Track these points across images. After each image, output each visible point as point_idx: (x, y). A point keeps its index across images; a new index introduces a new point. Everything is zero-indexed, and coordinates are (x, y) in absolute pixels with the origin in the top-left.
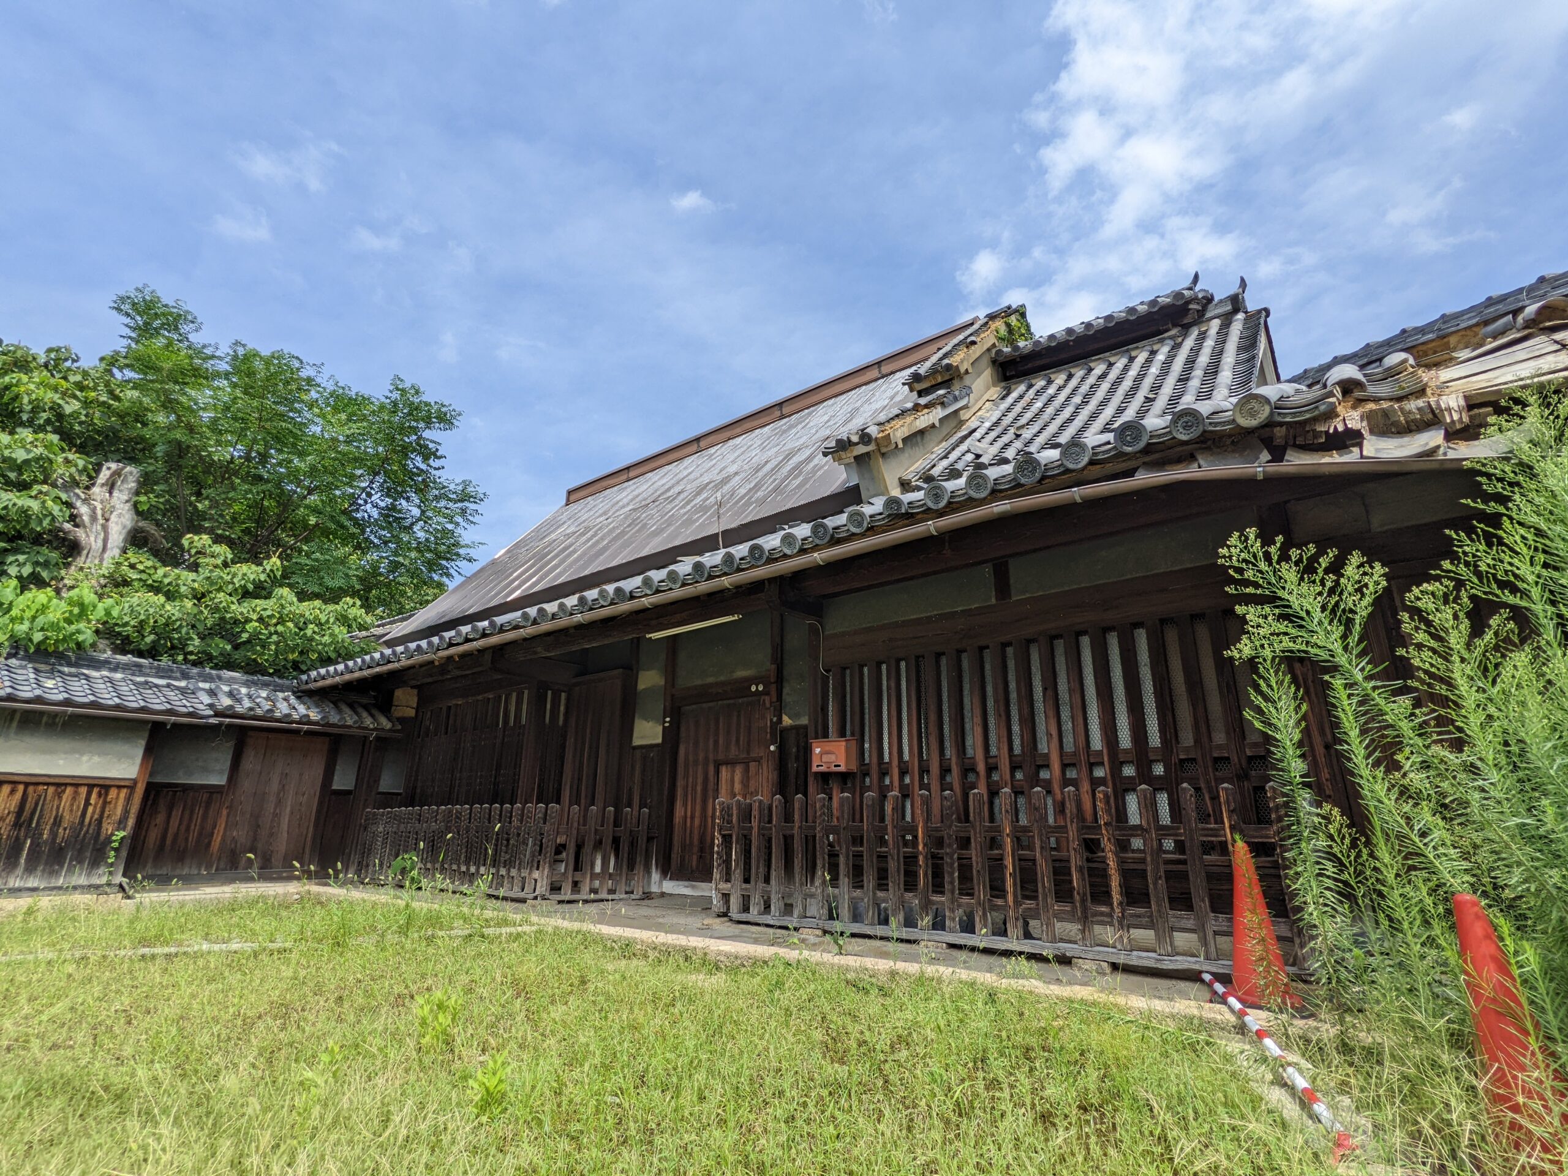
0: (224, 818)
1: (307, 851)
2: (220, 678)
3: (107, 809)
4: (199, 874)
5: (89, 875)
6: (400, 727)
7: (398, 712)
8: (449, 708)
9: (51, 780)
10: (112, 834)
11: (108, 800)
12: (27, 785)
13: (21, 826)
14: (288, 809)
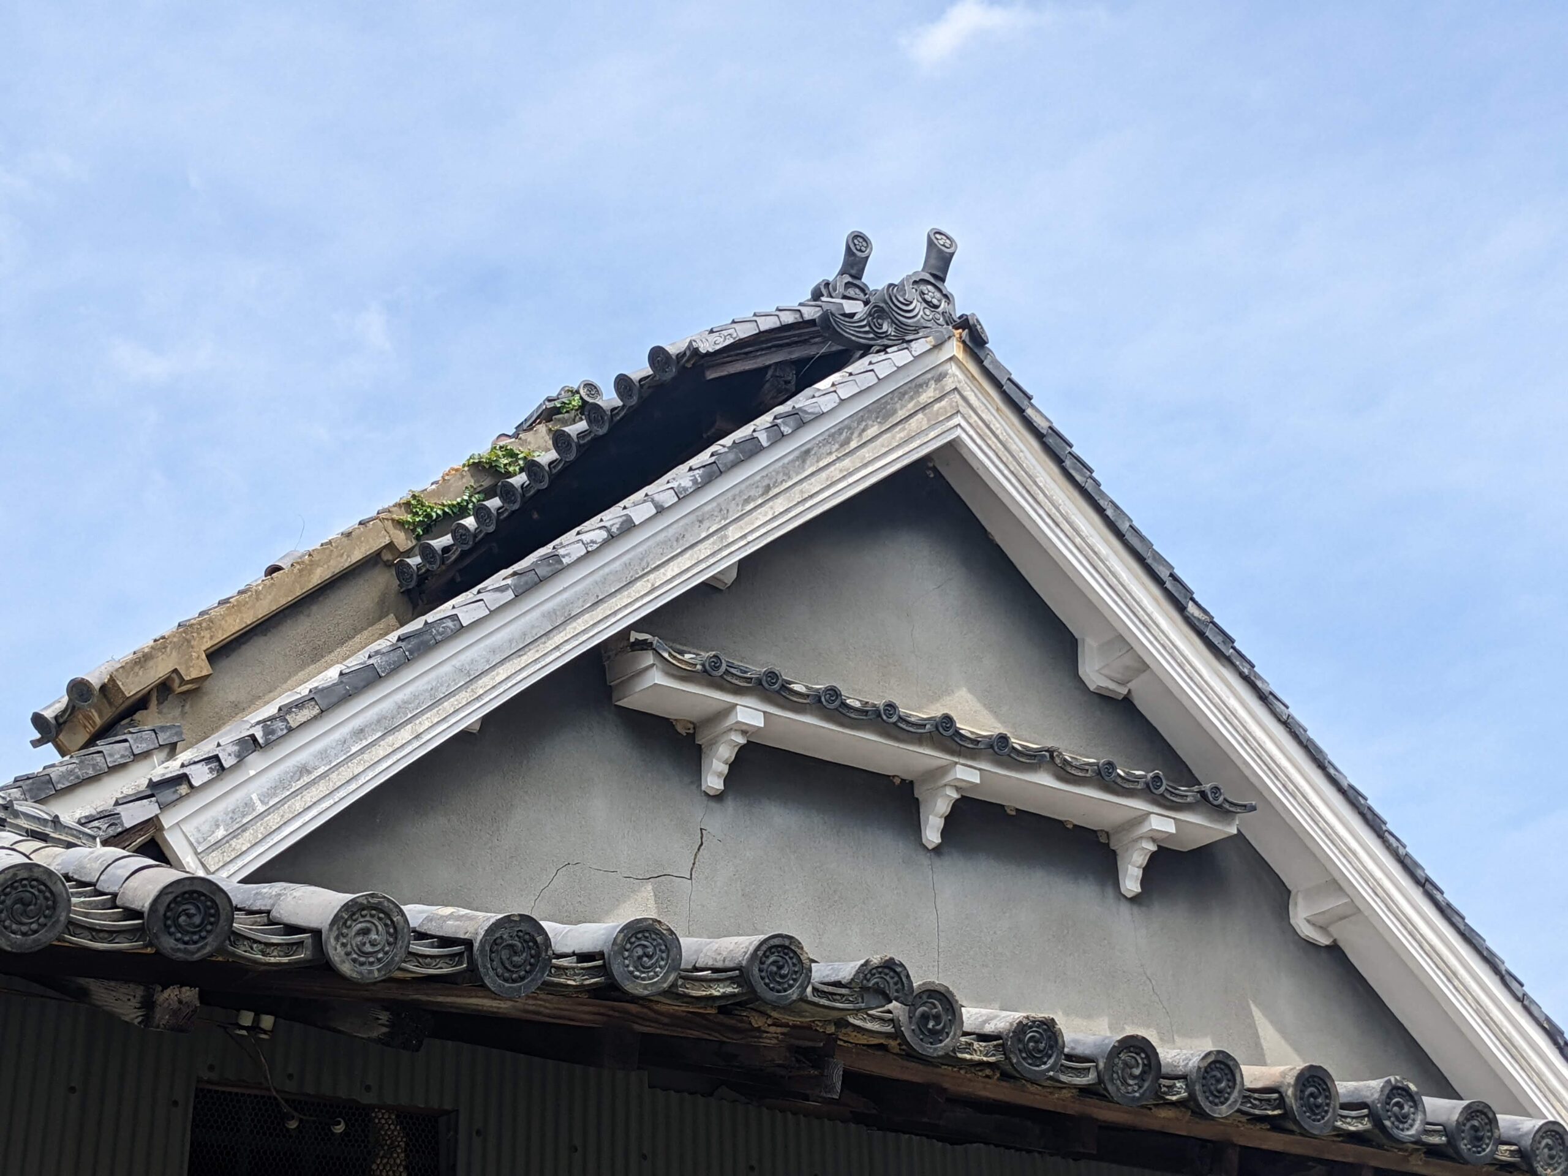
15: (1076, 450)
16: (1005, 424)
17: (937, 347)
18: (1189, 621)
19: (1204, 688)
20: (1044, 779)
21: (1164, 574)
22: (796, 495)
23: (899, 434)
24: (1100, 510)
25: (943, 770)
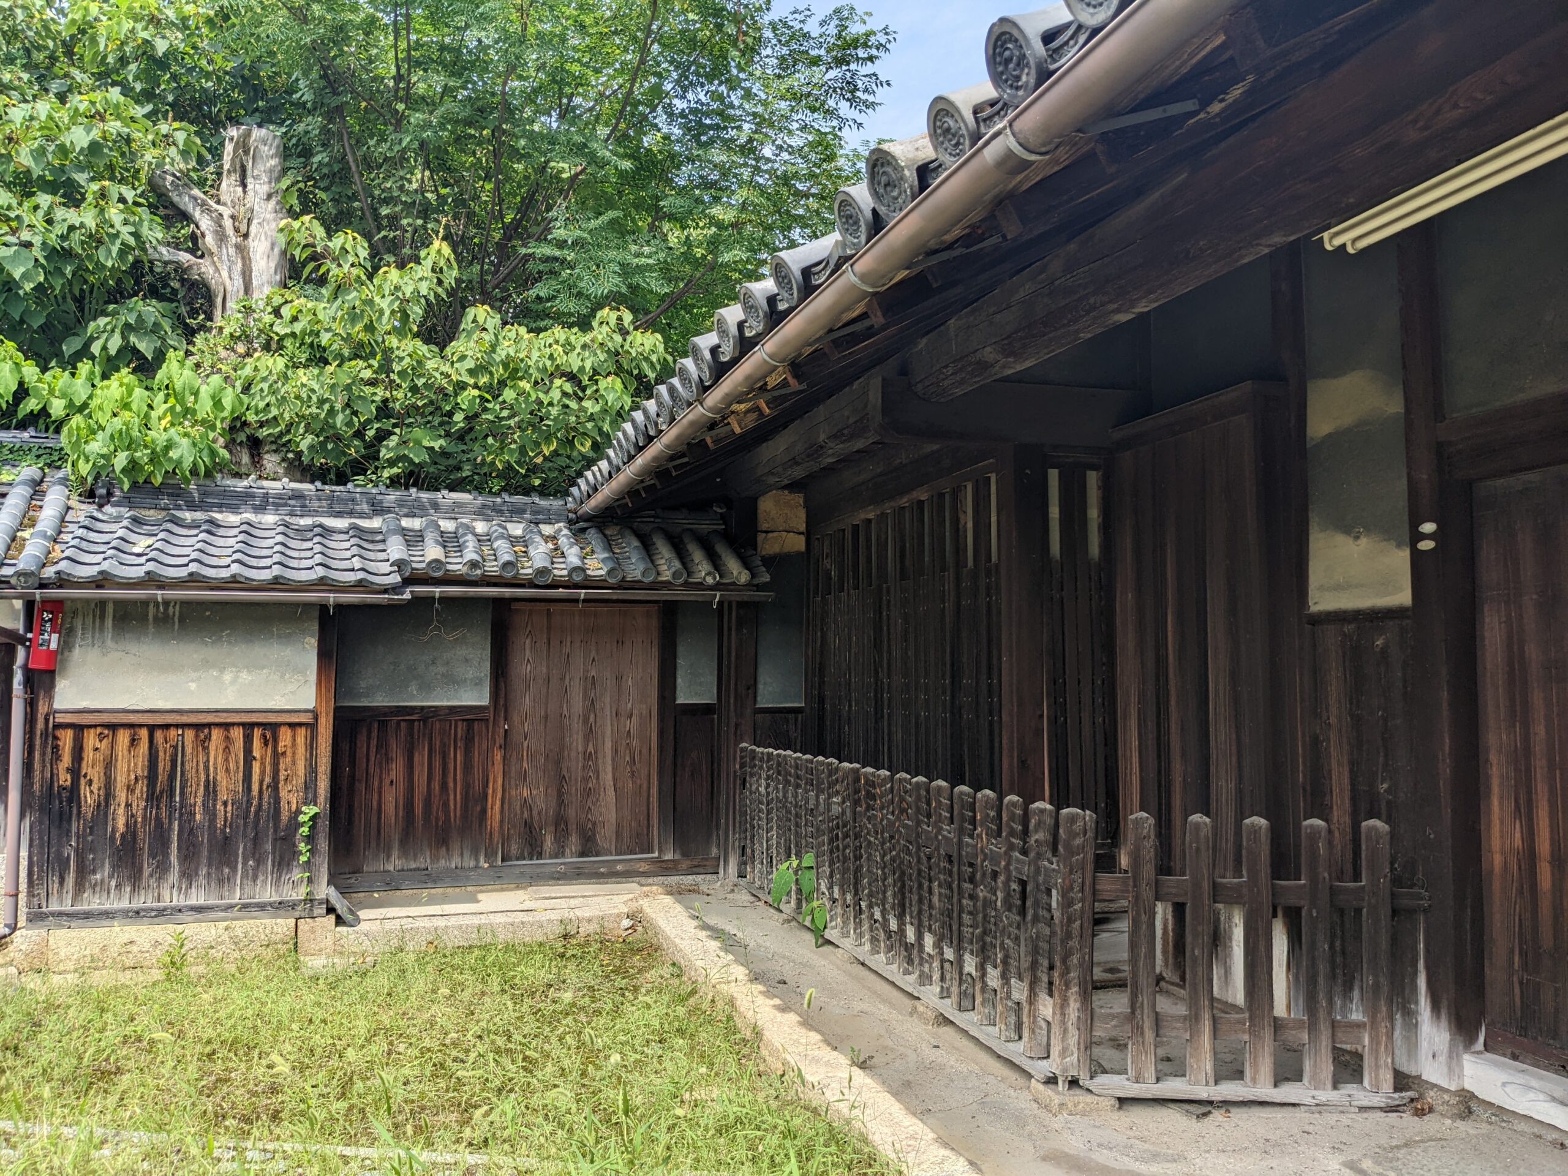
0: (498, 767)
1: (655, 821)
2: (436, 506)
3: (282, 766)
4: (477, 867)
5: (277, 882)
6: (767, 578)
7: (770, 545)
8: (856, 528)
9: (185, 719)
10: (299, 812)
11: (281, 750)
12: (152, 728)
13: (159, 800)
14: (608, 744)
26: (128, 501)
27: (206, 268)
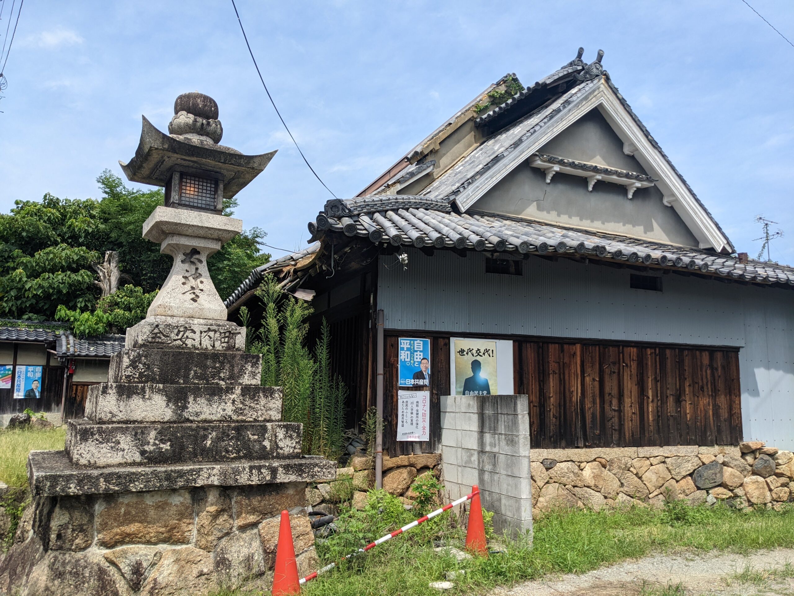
15: (627, 102)
16: (612, 98)
17: (599, 81)
18: (649, 140)
19: (650, 155)
20: (615, 177)
21: (644, 129)
22: (567, 120)
23: (590, 103)
24: (632, 116)
25: (594, 176)
26: (87, 339)
27: (101, 284)
